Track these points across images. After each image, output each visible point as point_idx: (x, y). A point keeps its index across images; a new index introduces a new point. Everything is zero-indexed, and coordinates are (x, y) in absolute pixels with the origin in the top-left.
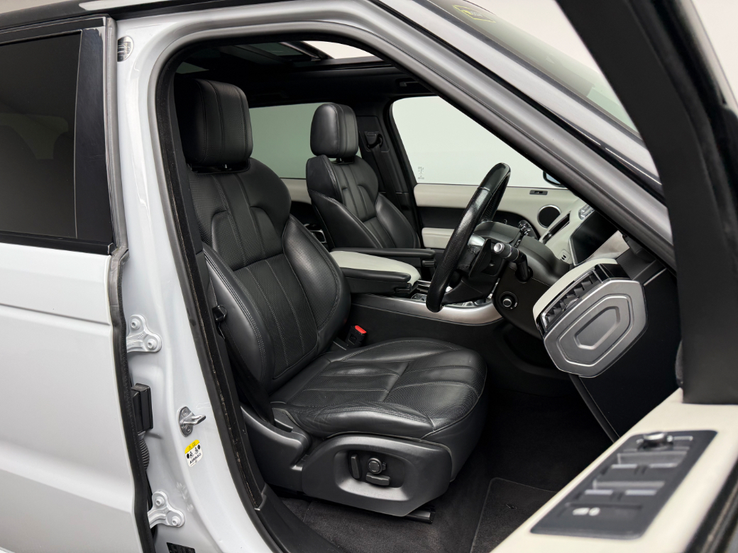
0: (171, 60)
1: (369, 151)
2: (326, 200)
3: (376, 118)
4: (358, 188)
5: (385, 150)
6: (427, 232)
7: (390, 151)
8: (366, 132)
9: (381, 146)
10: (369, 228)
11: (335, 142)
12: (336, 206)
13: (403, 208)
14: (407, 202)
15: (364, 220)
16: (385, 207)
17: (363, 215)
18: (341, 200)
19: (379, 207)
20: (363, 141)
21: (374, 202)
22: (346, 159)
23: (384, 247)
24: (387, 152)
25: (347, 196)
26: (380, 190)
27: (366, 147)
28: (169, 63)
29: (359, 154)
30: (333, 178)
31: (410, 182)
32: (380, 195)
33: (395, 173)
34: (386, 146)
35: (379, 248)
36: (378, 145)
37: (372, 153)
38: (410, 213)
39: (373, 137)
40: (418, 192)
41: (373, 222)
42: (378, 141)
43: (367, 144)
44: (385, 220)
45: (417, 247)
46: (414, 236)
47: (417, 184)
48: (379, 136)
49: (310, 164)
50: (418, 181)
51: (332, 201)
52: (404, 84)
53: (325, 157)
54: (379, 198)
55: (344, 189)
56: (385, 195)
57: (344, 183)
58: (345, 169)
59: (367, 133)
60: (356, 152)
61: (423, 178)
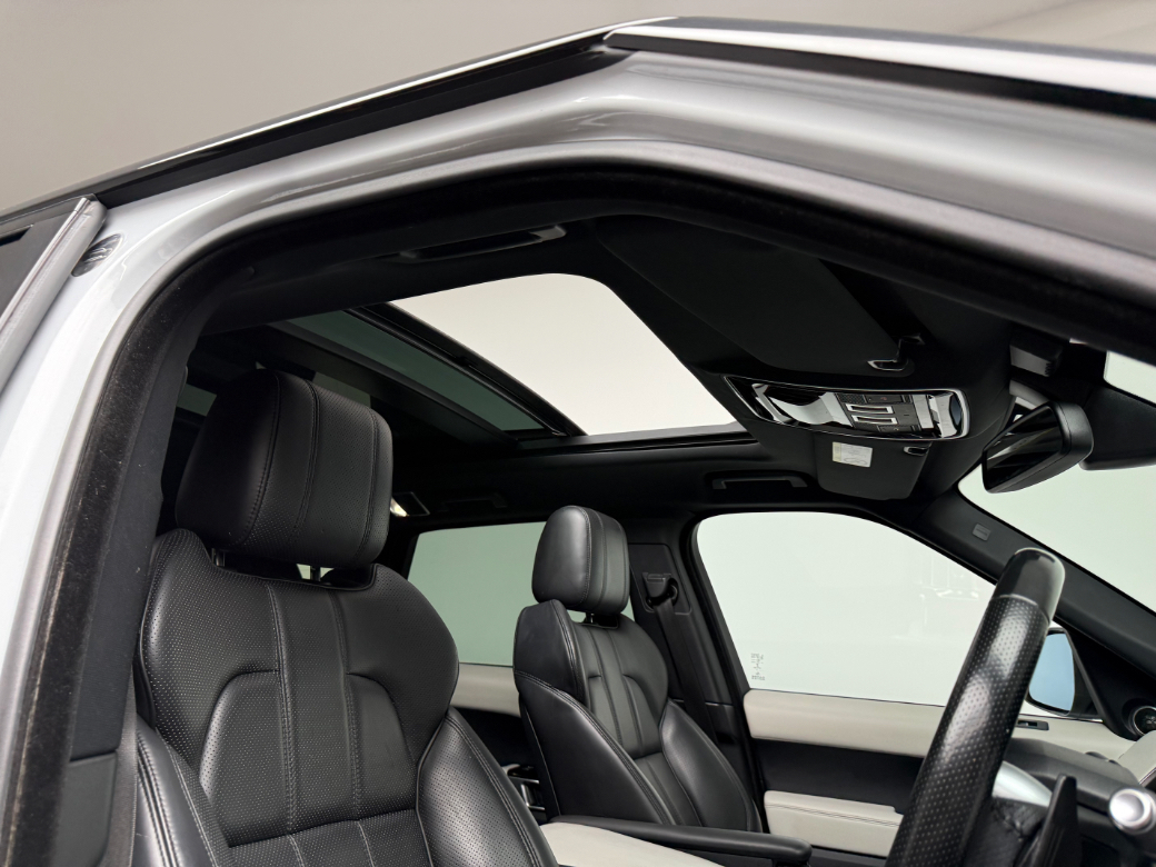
0: (190, 270)
1: (649, 610)
2: (551, 696)
3: (665, 548)
4: (623, 681)
5: (684, 611)
6: (773, 799)
7: (693, 612)
8: (645, 574)
9: (674, 603)
10: (645, 775)
11: (580, 577)
12: (570, 710)
13: (721, 739)
14: (729, 726)
15: (636, 756)
16: (682, 732)
17: (632, 742)
18: (582, 698)
19: (668, 733)
20: (637, 589)
21: (658, 718)
22: (603, 617)
23: (678, 822)
24: (687, 614)
25: (598, 693)
26: (671, 695)
27: (644, 604)
28: (184, 275)
29: (628, 612)
30: (570, 646)
31: (736, 686)
32: (671, 703)
33: (705, 662)
34: (686, 605)
35: (667, 825)
36: (669, 601)
37: (656, 616)
38: (736, 751)
39: (659, 585)
40: (750, 705)
41: (653, 762)
42: (668, 592)
43: (648, 597)
44: (682, 761)
45: (755, 829)
46: (747, 805)
47: (748, 689)
48: (671, 582)
49: (526, 619)
50: (752, 683)
51: (564, 697)
52: (722, 484)
53: (558, 604)
54: (669, 711)
55: (592, 677)
56: (683, 706)
57: (594, 666)
58: (600, 637)
59: (648, 576)
60: (623, 607)
61: (763, 679)
